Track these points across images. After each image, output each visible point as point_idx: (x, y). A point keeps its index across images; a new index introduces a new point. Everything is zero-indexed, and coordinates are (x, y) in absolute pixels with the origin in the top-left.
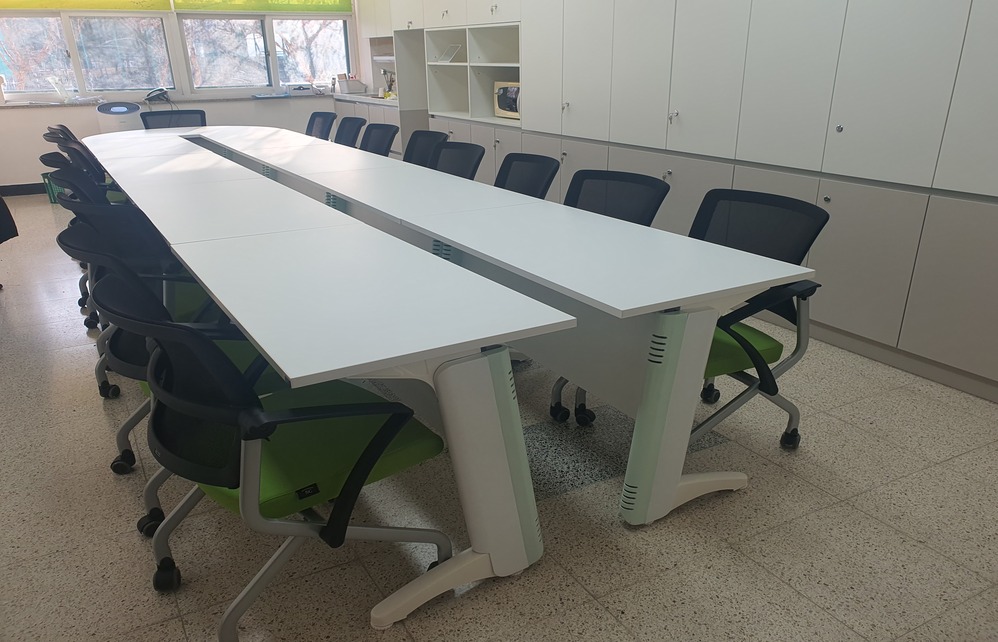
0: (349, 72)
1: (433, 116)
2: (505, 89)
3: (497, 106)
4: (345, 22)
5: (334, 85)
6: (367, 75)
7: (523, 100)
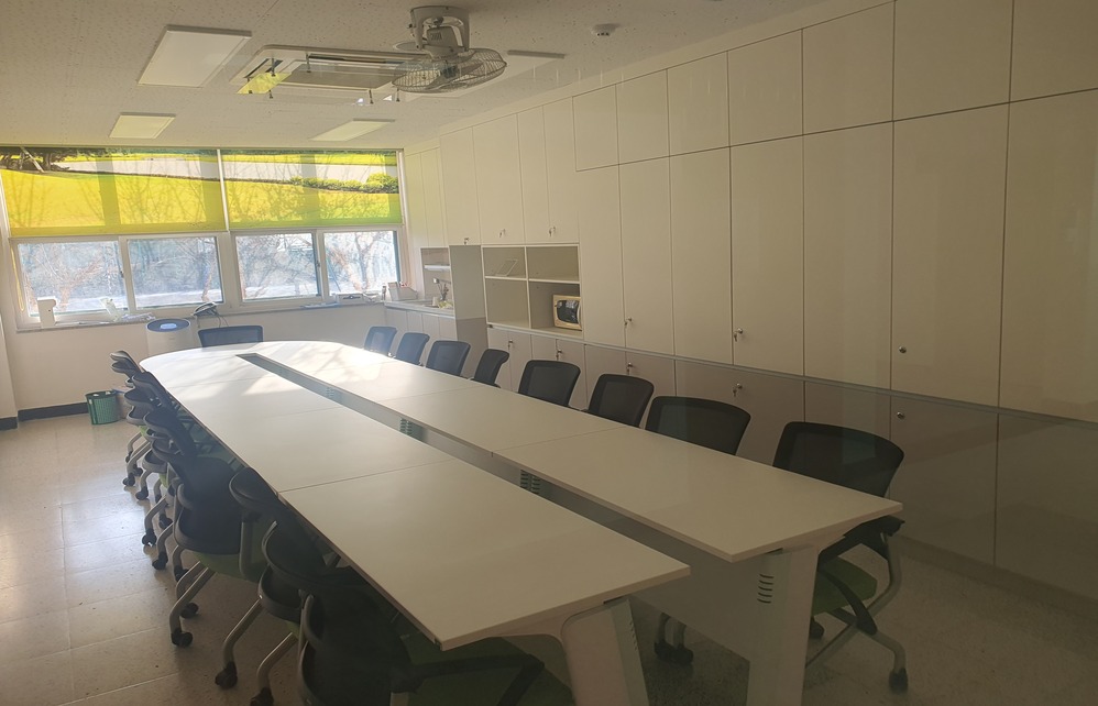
0: (399, 280)
1: (491, 326)
2: (564, 302)
3: (556, 318)
4: (395, 233)
5: (384, 292)
6: (418, 283)
7: (585, 313)
